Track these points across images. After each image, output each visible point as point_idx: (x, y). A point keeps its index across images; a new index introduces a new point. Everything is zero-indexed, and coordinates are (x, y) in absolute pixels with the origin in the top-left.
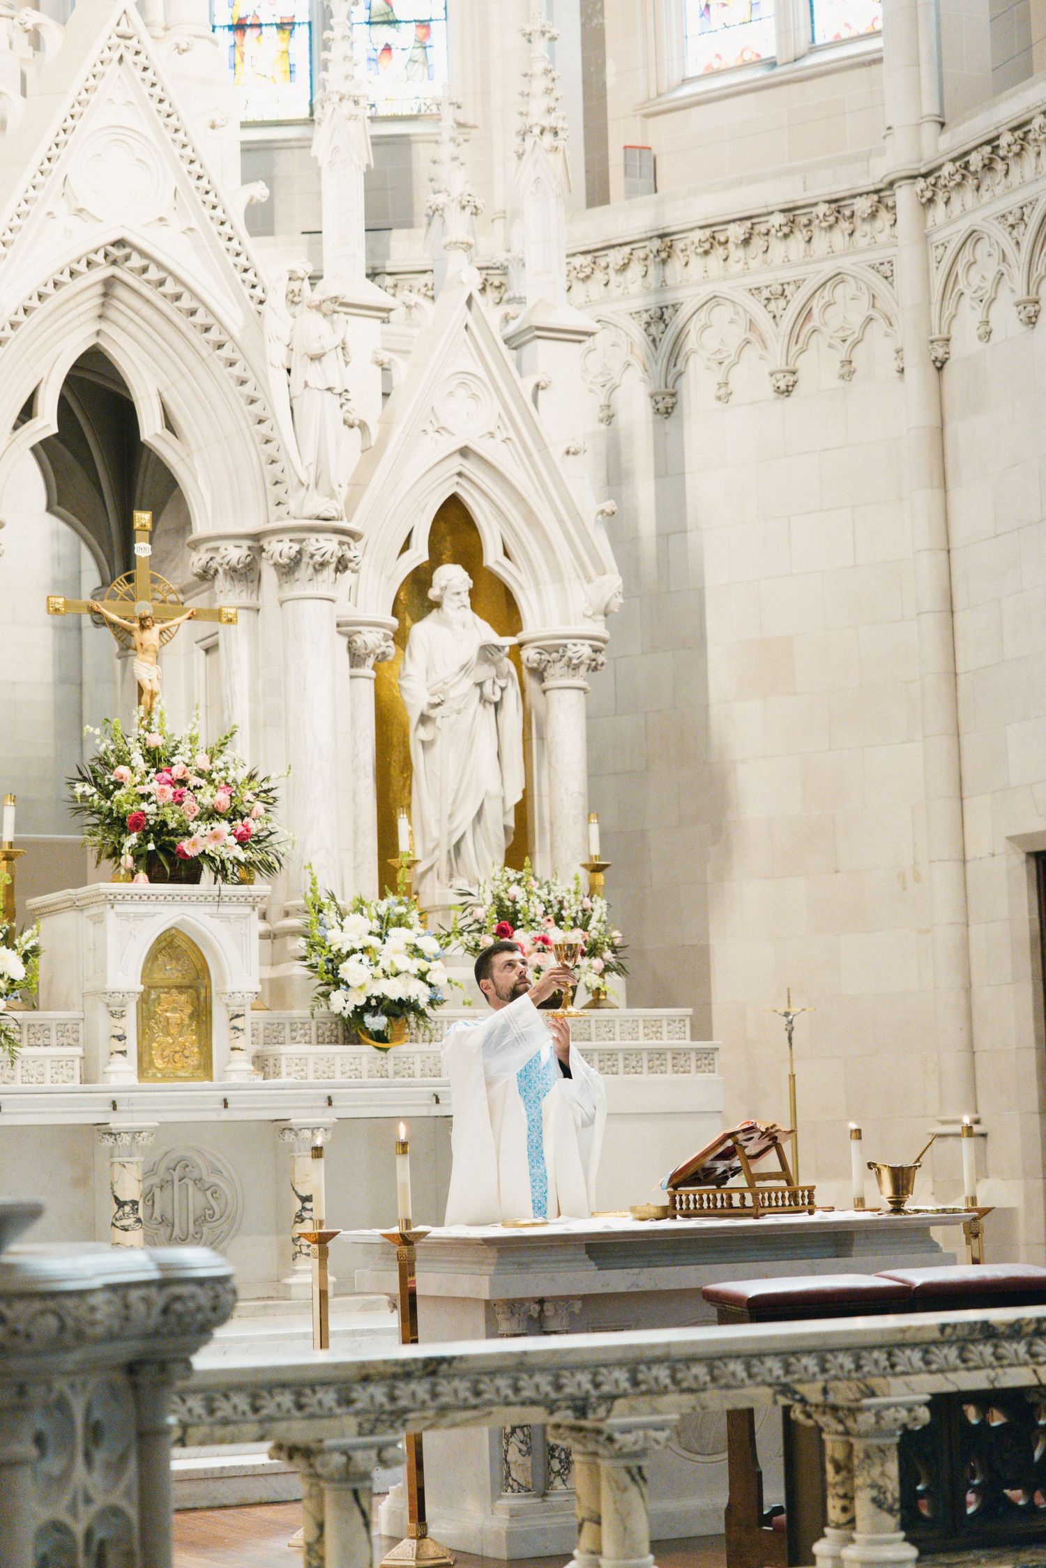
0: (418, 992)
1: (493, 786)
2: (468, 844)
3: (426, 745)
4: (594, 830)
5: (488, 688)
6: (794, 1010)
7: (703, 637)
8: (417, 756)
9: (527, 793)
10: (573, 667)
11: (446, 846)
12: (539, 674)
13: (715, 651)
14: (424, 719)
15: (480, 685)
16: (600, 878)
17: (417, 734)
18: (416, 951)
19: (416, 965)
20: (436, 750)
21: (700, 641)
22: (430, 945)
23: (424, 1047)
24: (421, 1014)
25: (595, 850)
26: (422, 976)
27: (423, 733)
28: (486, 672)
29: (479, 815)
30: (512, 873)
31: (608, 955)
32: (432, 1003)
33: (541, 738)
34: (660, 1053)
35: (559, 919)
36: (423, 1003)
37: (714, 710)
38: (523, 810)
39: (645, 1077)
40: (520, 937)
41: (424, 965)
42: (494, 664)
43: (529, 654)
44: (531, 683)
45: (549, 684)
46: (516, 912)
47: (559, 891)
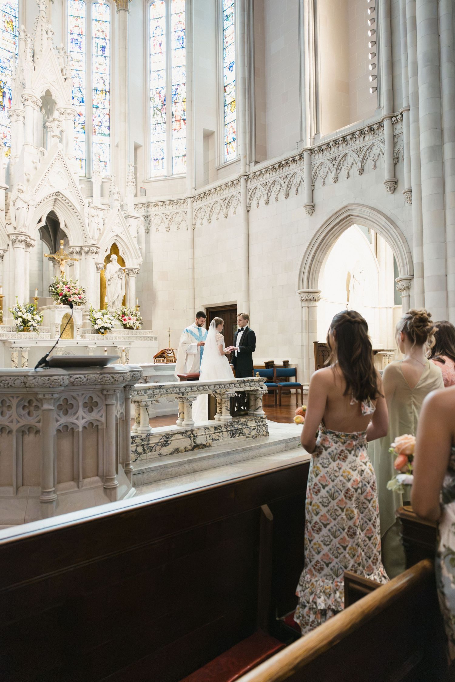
0: (110, 326)
1: (121, 292)
2: (116, 302)
3: (109, 285)
4: (137, 300)
5: (120, 276)
6: (170, 331)
7: (153, 270)
8: (107, 285)
9: (126, 293)
10: (134, 273)
11: (112, 302)
12: (128, 274)
13: (154, 273)
14: (109, 280)
15: (119, 275)
16: (138, 308)
17: (107, 283)
18: (109, 319)
19: (109, 321)
20: (111, 285)
21: (152, 271)
22: (111, 318)
23: (110, 335)
24: (110, 329)
25: (138, 304)
26: (110, 323)
27: (109, 283)
28: (120, 273)
29: (118, 297)
30: (123, 307)
31: (140, 321)
32: (112, 328)
33: (128, 285)
34: (148, 337)
35: (132, 315)
36: (110, 328)
37: (154, 283)
38: (125, 297)
39: (146, 341)
40: (126, 317)
41: (111, 321)
42: (121, 272)
43: (126, 270)
44: (127, 276)
45: (129, 276)
46: (125, 313)
47: (132, 310)
